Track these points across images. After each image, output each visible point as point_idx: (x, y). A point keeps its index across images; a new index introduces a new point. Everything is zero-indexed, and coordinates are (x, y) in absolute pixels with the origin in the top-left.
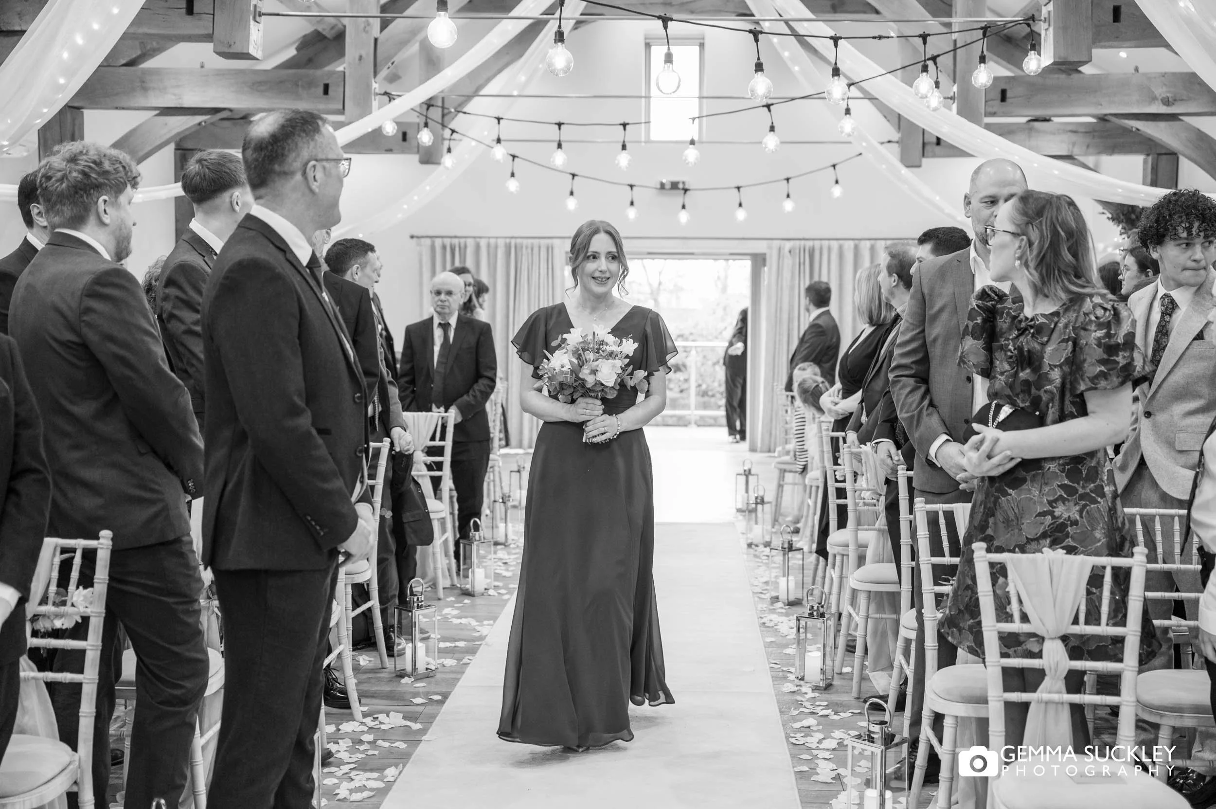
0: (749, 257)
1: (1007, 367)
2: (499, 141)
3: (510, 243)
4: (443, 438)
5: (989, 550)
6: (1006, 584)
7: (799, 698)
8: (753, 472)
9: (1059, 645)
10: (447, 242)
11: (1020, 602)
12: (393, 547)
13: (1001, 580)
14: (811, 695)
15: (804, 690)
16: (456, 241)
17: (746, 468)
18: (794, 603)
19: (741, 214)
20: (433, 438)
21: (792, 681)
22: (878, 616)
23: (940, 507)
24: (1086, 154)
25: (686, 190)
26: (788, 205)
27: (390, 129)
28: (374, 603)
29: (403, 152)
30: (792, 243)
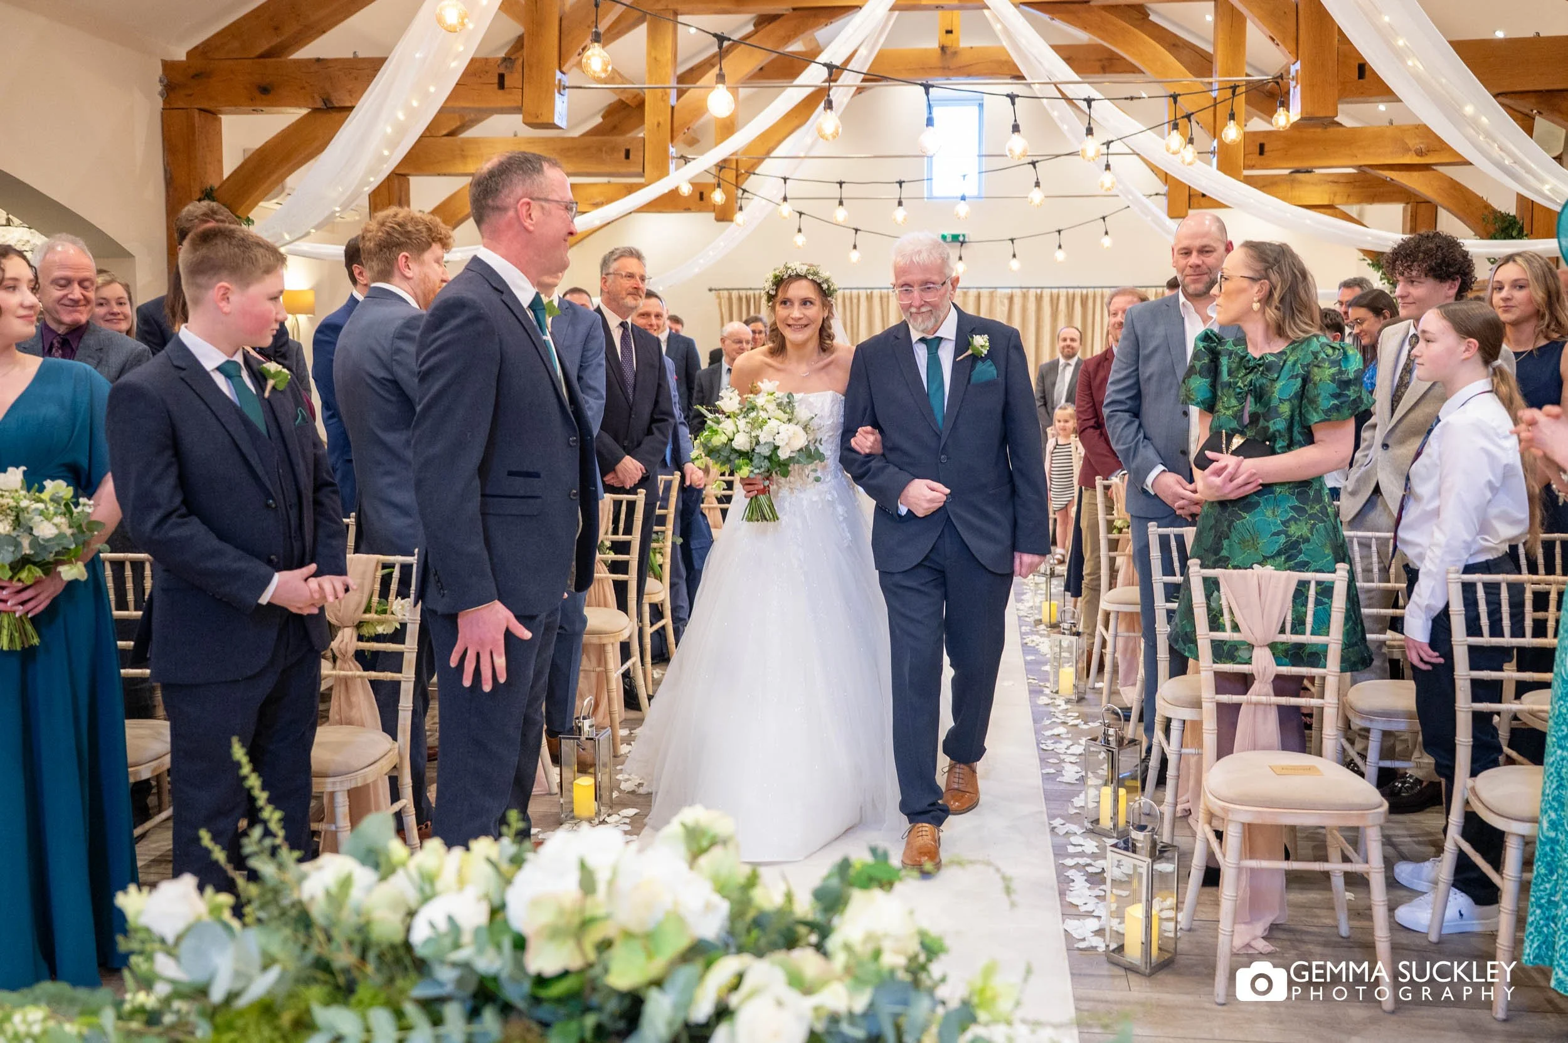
1: (1234, 402)
2: (785, 199)
5: (1202, 566)
6: (1220, 598)
7: (1052, 709)
9: (1267, 652)
10: (743, 293)
11: (1231, 612)
12: (684, 573)
13: (1216, 594)
14: (1064, 706)
15: (1057, 702)
16: (751, 293)
18: (1054, 626)
19: (1015, 264)
21: (1046, 695)
22: (1126, 634)
23: (1172, 531)
24: (1346, 203)
25: (962, 243)
26: (1060, 255)
27: (686, 190)
28: (667, 621)
29: (700, 210)
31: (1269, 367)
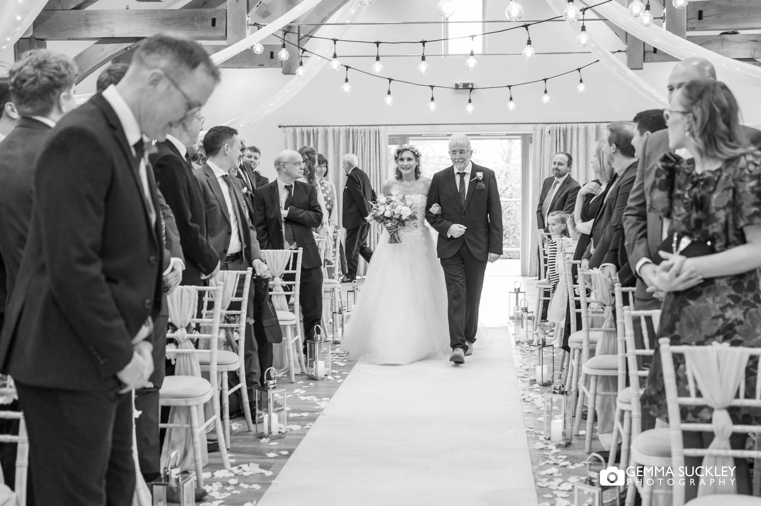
0: (519, 137)
1: (683, 211)
2: (335, 56)
3: (349, 129)
4: (294, 268)
6: (685, 369)
7: (546, 453)
8: (521, 291)
9: (725, 414)
10: (305, 129)
11: (695, 382)
12: (256, 346)
13: (682, 366)
14: (555, 450)
15: (550, 447)
16: (310, 129)
17: (517, 287)
18: (546, 385)
19: (511, 105)
20: (287, 268)
21: (542, 441)
22: (604, 393)
23: (642, 313)
25: (472, 89)
26: (546, 98)
27: (259, 49)
28: (243, 385)
29: (271, 66)
30: (551, 125)
31: (707, 182)
